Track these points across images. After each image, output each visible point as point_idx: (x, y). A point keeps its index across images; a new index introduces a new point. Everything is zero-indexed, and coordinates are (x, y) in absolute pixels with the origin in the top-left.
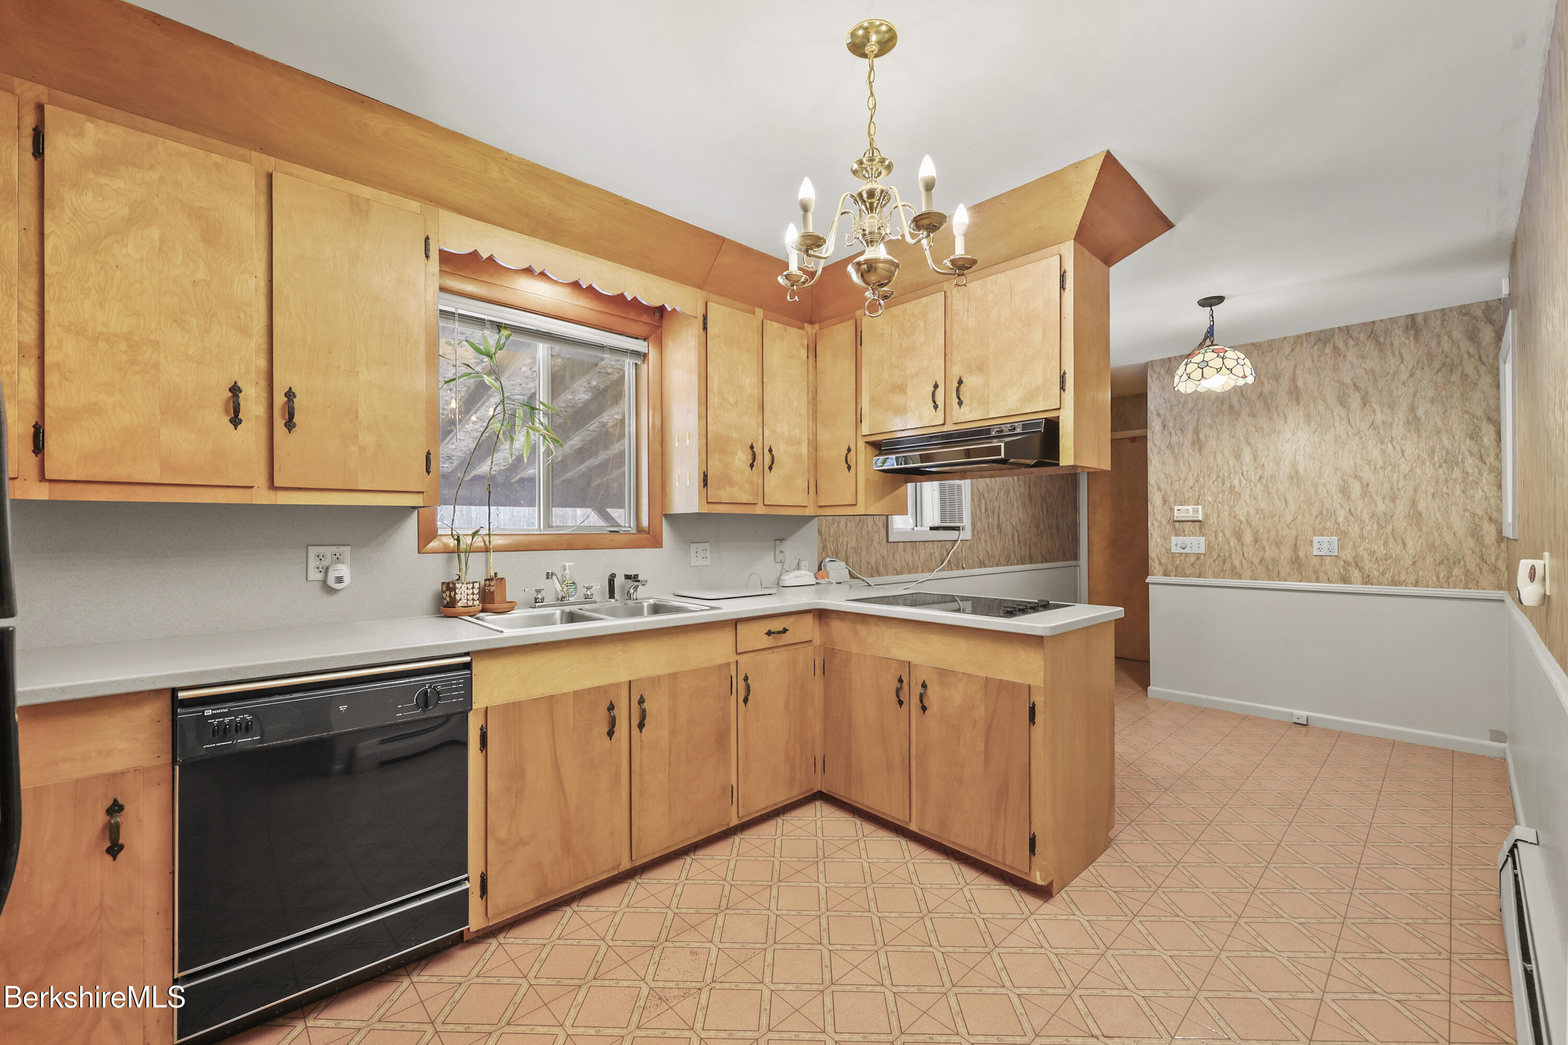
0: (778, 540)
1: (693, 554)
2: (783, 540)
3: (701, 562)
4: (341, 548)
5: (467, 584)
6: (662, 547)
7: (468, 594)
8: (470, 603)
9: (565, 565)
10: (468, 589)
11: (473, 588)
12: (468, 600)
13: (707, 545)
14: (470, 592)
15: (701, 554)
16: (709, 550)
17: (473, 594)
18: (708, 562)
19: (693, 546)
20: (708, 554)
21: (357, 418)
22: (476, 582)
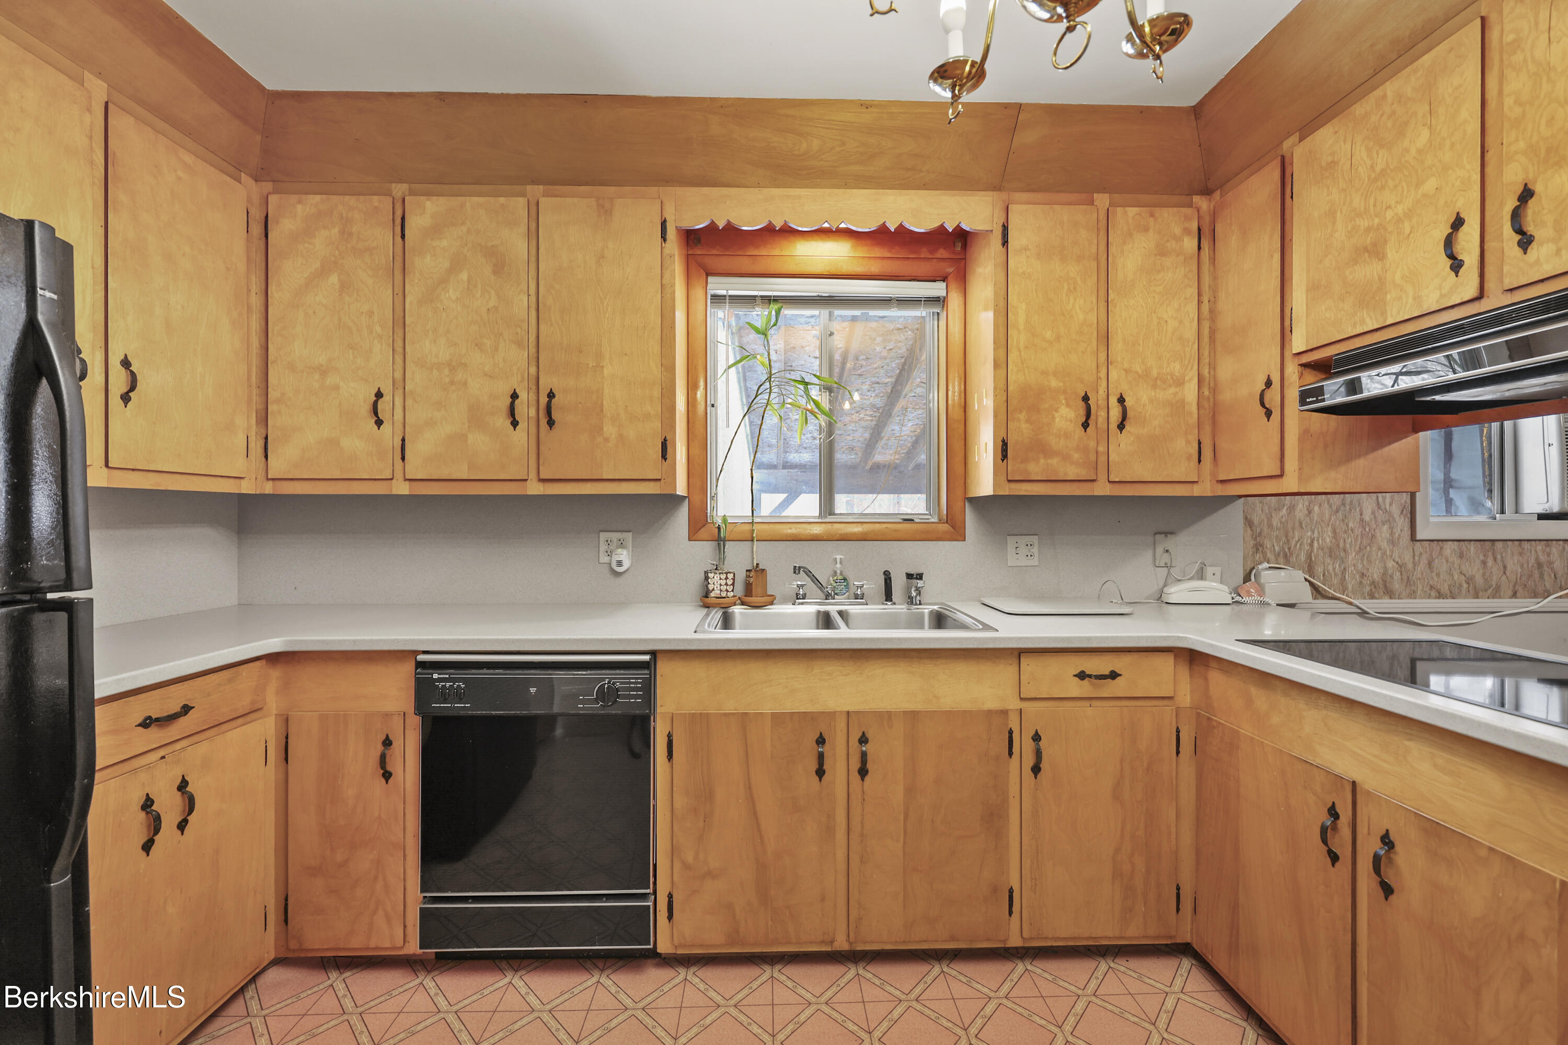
0: (1160, 533)
1: (1011, 549)
2: (1172, 533)
3: (1024, 562)
4: (625, 534)
5: (720, 574)
6: (964, 540)
7: (721, 585)
8: (724, 594)
9: (836, 558)
10: (720, 579)
11: (726, 578)
12: (721, 591)
13: (1035, 539)
14: (723, 582)
15: (1023, 551)
16: (1036, 546)
17: (727, 584)
18: (1035, 562)
19: (1011, 541)
20: (1035, 550)
21: (602, 411)
22: (730, 573)
